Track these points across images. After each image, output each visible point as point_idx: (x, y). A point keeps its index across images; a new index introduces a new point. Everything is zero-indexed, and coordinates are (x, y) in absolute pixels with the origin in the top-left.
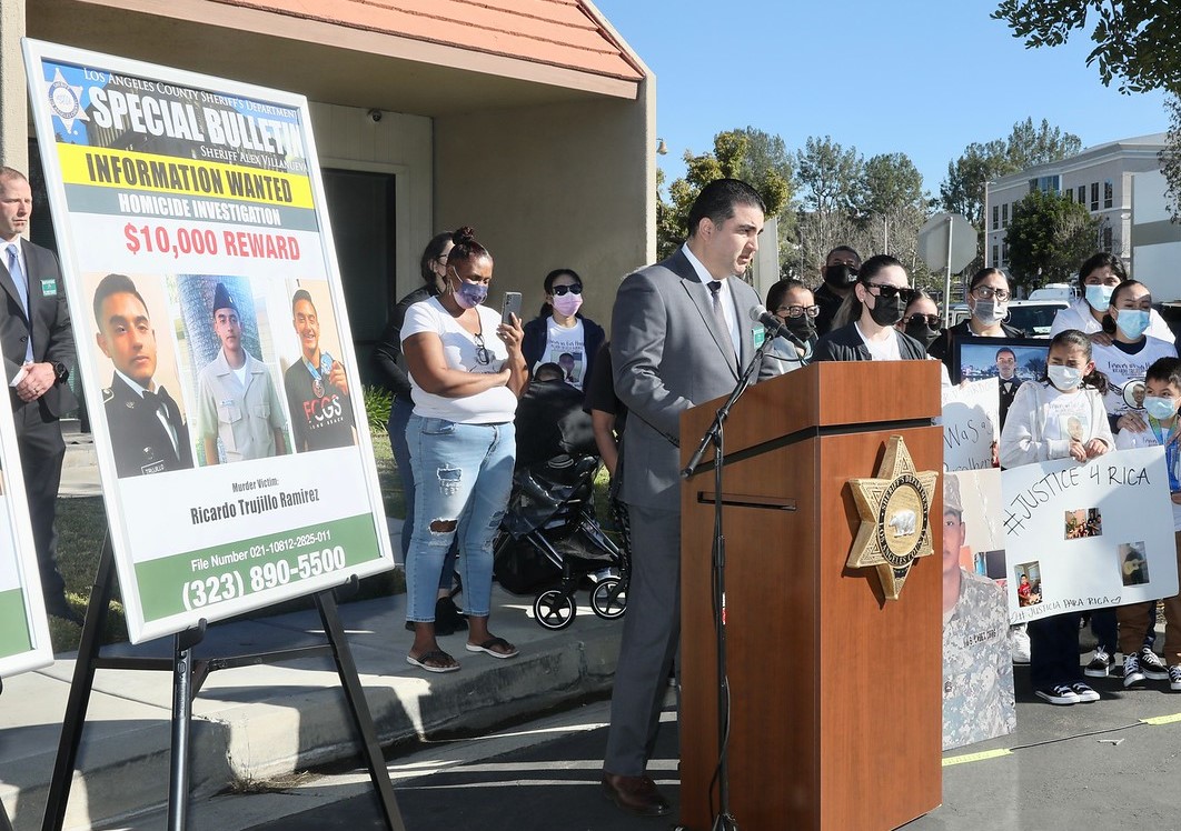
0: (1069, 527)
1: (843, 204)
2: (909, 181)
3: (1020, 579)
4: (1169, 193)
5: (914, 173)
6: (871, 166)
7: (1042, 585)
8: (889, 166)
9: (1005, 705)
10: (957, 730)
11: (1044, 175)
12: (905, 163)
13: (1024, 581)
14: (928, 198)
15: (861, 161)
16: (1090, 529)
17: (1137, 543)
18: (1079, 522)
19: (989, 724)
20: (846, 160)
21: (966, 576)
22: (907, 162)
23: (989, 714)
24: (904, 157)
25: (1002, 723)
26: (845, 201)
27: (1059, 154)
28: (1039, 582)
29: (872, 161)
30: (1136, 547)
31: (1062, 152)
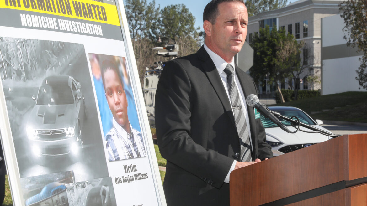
1: (148, 34)
2: (187, 21)
4: (346, 29)
5: (190, 16)
6: (165, 11)
8: (175, 12)
11: (268, 18)
12: (185, 10)
14: (199, 31)
15: (158, 9)
20: (149, 8)
22: (186, 10)
24: (184, 7)
26: (149, 33)
27: (275, 6)
29: (165, 9)
31: (276, 4)
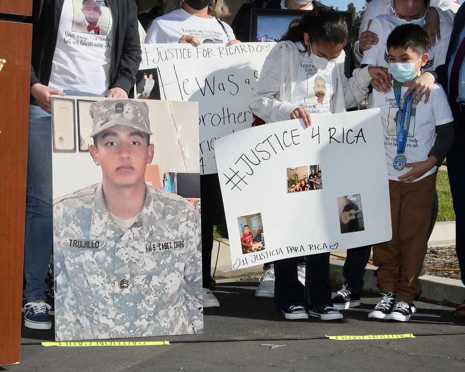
0: (291, 182)
3: (243, 230)
7: (265, 235)
9: (191, 308)
10: (132, 323)
13: (247, 231)
16: (312, 184)
17: (354, 196)
18: (301, 177)
19: (171, 323)
21: (152, 191)
23: (171, 313)
25: (187, 323)
28: (261, 231)
30: (353, 199)
